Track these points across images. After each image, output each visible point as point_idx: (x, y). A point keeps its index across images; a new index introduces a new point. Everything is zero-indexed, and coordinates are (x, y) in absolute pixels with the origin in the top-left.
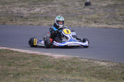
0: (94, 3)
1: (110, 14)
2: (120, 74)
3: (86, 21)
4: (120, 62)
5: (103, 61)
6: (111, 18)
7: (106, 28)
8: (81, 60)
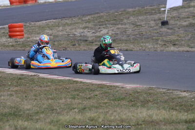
0: (173, 21)
1: (192, 35)
3: (164, 43)
5: (185, 91)
6: (194, 39)
7: (188, 51)
8: (158, 90)
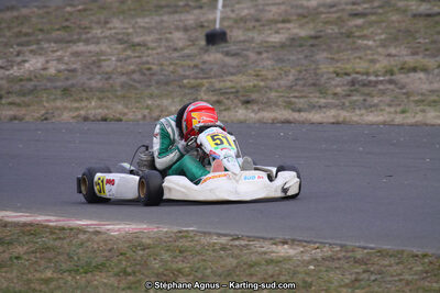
0: (240, 32)
1: (300, 72)
2: (346, 286)
3: (215, 98)
4: (343, 243)
5: (285, 243)
6: (304, 85)
7: (287, 122)
8: (205, 240)
